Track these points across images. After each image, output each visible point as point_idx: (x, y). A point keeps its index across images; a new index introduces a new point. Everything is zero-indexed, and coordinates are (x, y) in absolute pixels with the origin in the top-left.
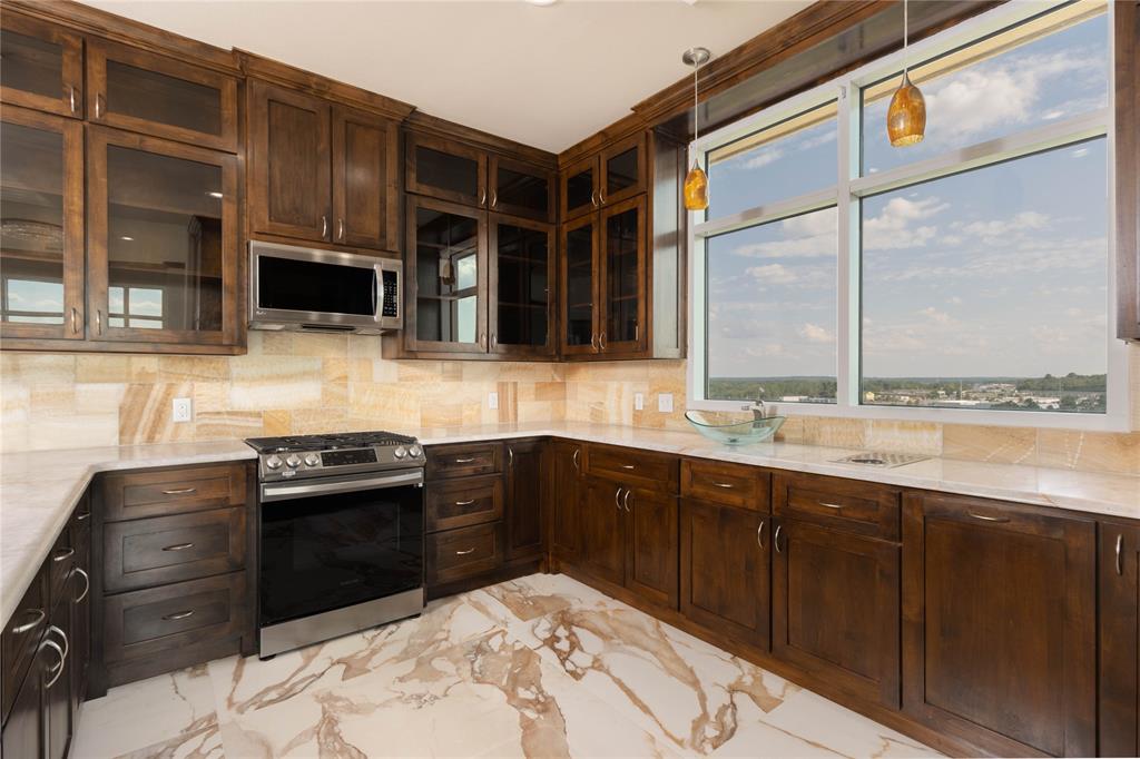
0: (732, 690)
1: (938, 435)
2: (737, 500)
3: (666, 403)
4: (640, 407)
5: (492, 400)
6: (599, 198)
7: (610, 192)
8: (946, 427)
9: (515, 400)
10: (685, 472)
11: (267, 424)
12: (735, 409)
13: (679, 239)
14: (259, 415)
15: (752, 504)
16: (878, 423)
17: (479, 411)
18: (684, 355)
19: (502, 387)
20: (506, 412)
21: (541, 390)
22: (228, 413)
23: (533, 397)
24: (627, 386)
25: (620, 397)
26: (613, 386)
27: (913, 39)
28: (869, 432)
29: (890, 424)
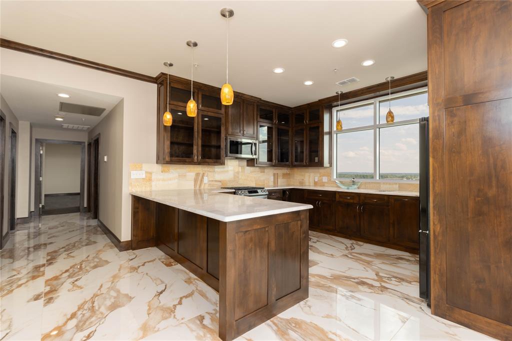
0: (352, 244)
1: (397, 186)
2: (352, 201)
3: (325, 179)
4: (316, 180)
5: (272, 179)
6: (307, 121)
7: (310, 120)
8: (399, 184)
9: (277, 178)
10: (337, 196)
11: (222, 184)
12: (348, 180)
13: (330, 133)
14: (220, 181)
15: (355, 202)
16: (384, 183)
17: (269, 182)
18: (331, 166)
19: (274, 175)
20: (275, 182)
21: (284, 175)
22: (215, 181)
23: (281, 178)
24: (312, 175)
25: (309, 178)
26: (307, 175)
27: (392, 93)
28: (382, 186)
29: (387, 183)
